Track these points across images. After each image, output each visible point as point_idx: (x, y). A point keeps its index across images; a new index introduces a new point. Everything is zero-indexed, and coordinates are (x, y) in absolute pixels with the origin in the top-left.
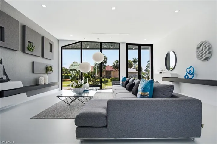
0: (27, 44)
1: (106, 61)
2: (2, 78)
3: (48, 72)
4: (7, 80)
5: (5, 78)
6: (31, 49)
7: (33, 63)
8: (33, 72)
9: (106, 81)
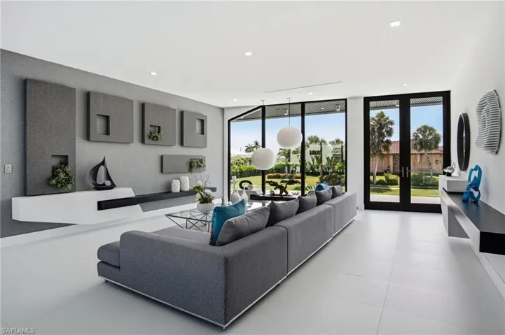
0: (148, 130)
1: (391, 129)
2: (104, 184)
3: (194, 170)
4: (113, 186)
5: (108, 183)
6: (154, 137)
7: (162, 157)
8: (162, 171)
9: (392, 181)
